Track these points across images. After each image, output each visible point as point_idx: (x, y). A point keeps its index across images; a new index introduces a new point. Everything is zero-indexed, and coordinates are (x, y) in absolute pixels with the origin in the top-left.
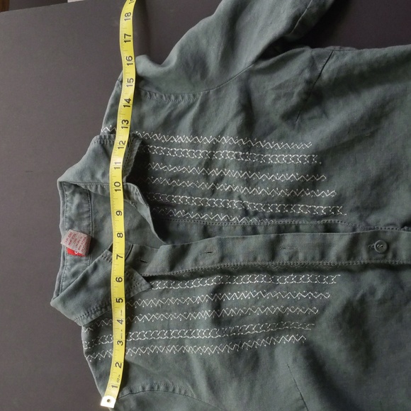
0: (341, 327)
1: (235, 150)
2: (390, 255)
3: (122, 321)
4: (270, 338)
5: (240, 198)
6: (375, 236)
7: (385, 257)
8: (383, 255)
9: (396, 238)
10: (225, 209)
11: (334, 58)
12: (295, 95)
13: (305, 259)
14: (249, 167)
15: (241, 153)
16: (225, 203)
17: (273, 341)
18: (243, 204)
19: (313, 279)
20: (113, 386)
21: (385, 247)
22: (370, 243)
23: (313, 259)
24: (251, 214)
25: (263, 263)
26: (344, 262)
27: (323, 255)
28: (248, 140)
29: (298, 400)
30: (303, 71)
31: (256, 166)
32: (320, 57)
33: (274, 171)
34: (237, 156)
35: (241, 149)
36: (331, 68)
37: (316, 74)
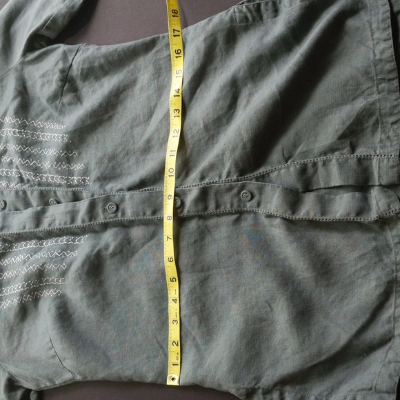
0: (80, 279)
1: (13, 128)
2: (120, 214)
3: (176, 300)
4: (34, 293)
5: (17, 168)
6: (107, 199)
7: (116, 216)
8: (114, 215)
9: (122, 200)
10: (7, 177)
11: (81, 52)
12: (54, 83)
13: (60, 224)
14: (23, 142)
15: (17, 130)
16: (7, 172)
17: (37, 295)
18: (20, 173)
19: (68, 241)
21: (115, 208)
22: (104, 205)
23: (65, 223)
24: (26, 181)
25: (30, 230)
26: (88, 223)
27: (73, 220)
28: (23, 119)
29: (48, 342)
30: (58, 62)
31: (29, 141)
32: (70, 51)
33: (44, 146)
34: (14, 133)
35: (18, 127)
36: (78, 60)
37: (68, 65)
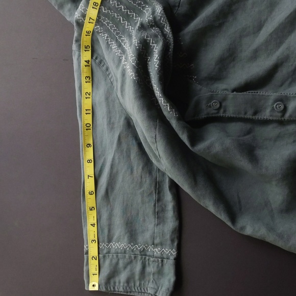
3: (94, 224)
20: (93, 275)
